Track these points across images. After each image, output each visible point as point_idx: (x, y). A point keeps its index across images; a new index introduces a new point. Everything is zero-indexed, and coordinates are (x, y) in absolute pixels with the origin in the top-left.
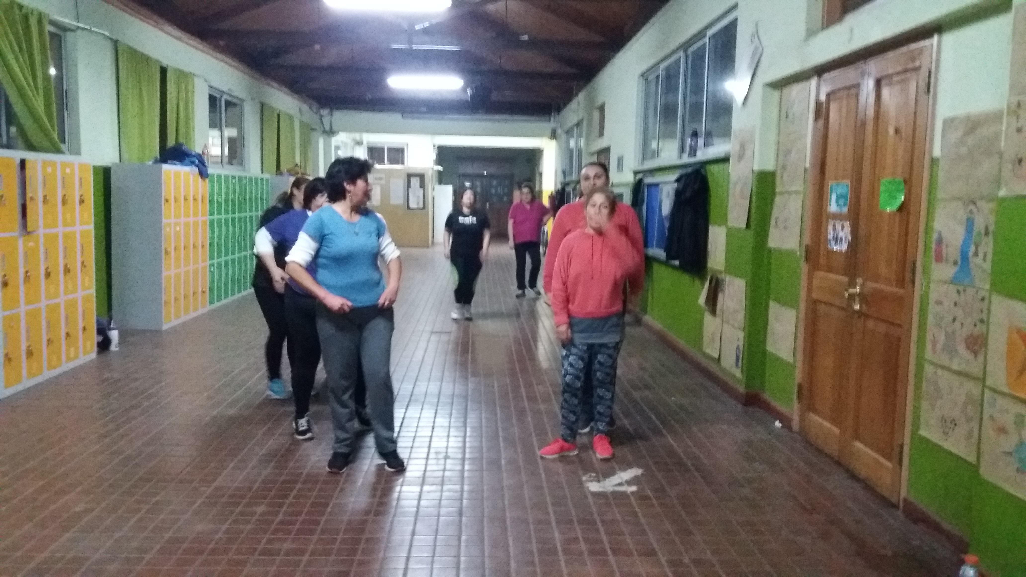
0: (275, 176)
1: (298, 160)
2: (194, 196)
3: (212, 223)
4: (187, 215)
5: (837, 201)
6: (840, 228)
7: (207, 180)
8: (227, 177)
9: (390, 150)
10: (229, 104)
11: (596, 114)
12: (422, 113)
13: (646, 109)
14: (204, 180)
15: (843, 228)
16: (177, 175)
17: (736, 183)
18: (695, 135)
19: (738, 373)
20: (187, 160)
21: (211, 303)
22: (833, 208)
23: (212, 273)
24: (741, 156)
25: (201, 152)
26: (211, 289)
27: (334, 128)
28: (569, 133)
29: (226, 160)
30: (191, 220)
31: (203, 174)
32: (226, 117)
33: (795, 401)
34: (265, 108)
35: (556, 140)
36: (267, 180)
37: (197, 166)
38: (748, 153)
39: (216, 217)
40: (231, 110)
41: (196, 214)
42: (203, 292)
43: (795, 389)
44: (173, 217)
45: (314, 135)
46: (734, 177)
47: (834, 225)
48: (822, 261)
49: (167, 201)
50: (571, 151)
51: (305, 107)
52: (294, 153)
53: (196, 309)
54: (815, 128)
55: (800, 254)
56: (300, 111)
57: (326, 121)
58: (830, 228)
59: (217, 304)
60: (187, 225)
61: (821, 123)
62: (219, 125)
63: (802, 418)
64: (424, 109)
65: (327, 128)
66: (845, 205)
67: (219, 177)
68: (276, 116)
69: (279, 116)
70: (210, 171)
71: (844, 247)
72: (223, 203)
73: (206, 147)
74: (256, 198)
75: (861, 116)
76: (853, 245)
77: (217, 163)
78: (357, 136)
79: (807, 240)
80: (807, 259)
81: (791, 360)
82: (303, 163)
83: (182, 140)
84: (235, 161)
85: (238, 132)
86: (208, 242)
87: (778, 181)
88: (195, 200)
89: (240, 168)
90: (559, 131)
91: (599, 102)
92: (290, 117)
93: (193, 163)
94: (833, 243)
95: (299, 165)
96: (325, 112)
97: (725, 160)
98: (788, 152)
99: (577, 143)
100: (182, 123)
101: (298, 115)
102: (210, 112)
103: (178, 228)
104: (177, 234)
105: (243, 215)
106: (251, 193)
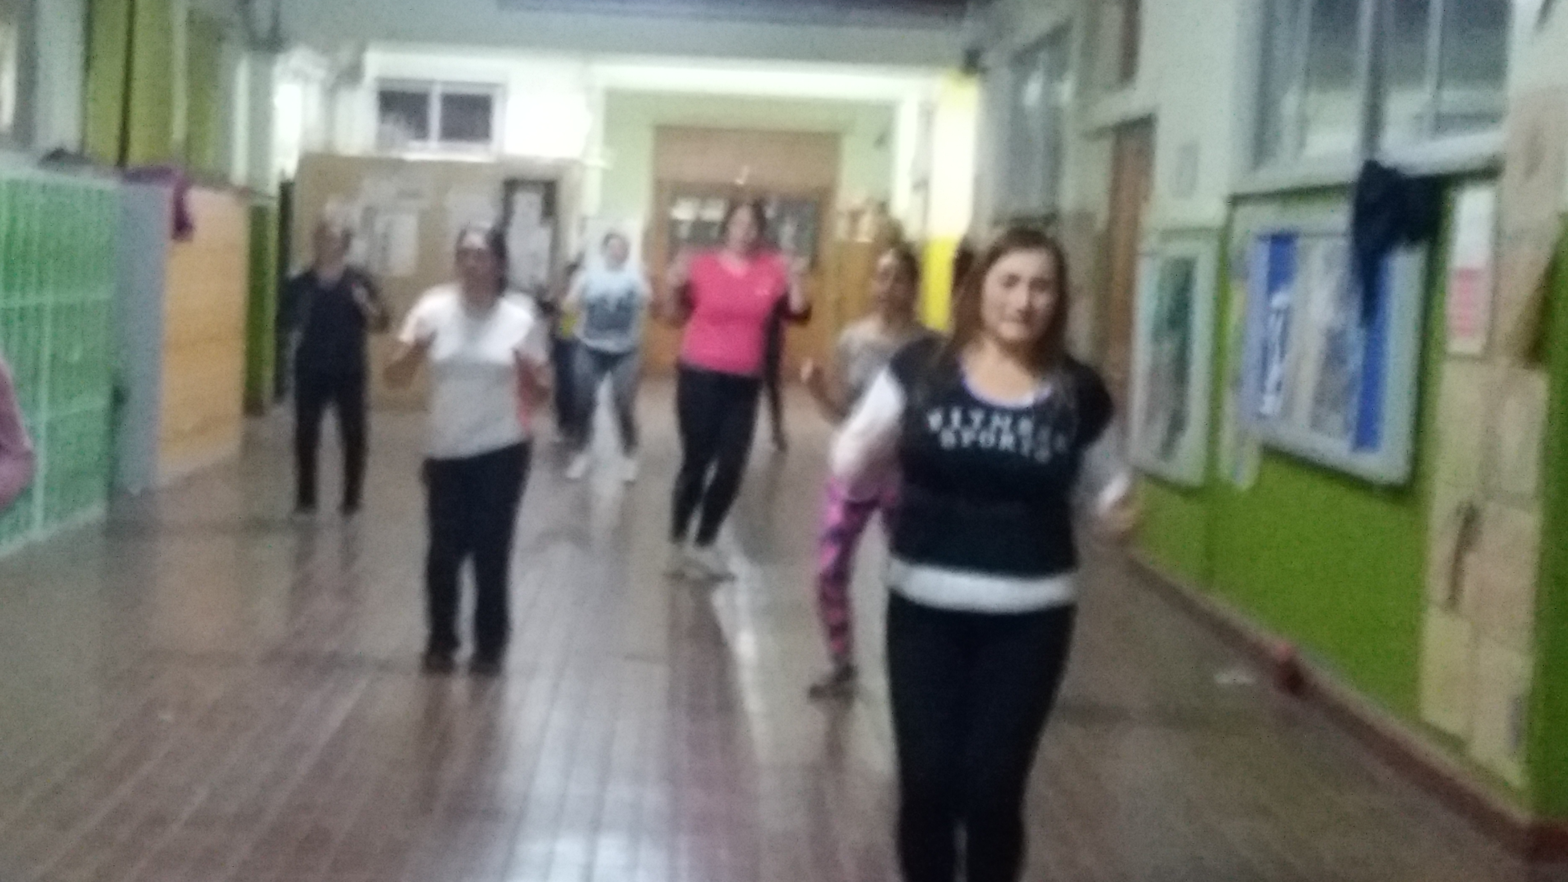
9: (448, 99)
28: (1023, 61)
38: (1549, 159)
65: (263, 29)
99: (1047, 94)
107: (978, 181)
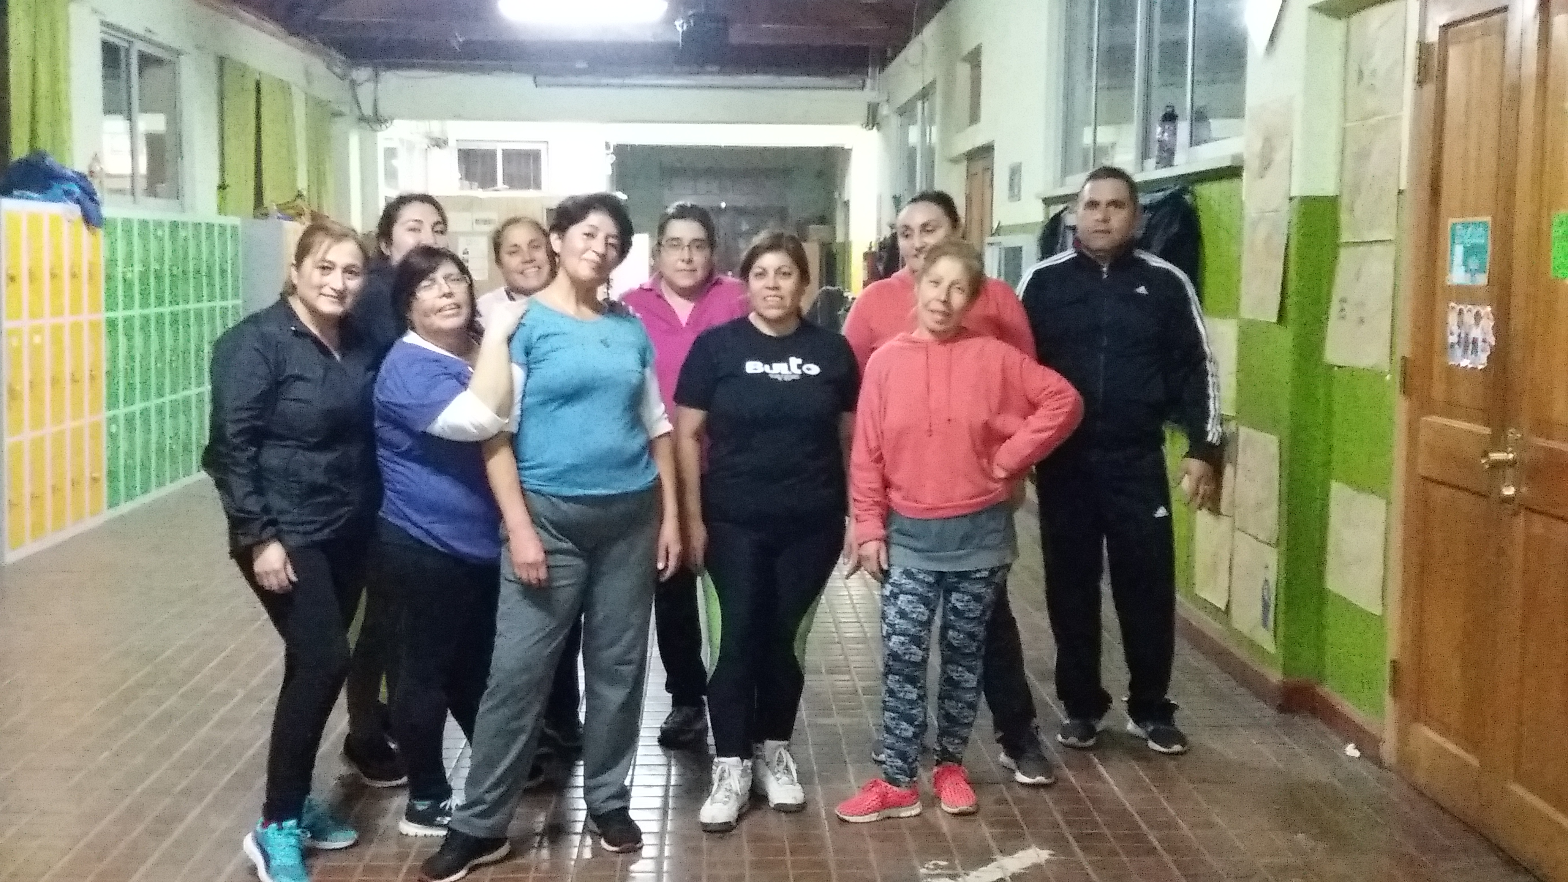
0: (251, 219)
1: (302, 184)
2: (72, 267)
3: (112, 324)
4: (58, 312)
5: (1465, 263)
6: (1473, 321)
7: (101, 232)
8: (144, 223)
9: (508, 155)
10: (146, 60)
11: (964, 70)
12: (579, 73)
13: (1069, 58)
14: (94, 234)
15: (1478, 316)
16: (34, 219)
17: (1255, 224)
18: (1170, 117)
19: (1266, 640)
20: (58, 189)
21: (112, 504)
22: (1457, 276)
23: (113, 437)
24: (1266, 165)
25: (86, 172)
26: (112, 475)
27: (383, 110)
28: (905, 112)
29: (142, 184)
30: (67, 320)
31: (92, 219)
32: (141, 89)
33: (1388, 700)
34: (227, 70)
35: (878, 130)
36: (234, 228)
37: (78, 201)
38: (1279, 157)
39: (120, 314)
40: (152, 72)
41: (76, 309)
42: (95, 480)
43: (1386, 673)
44: (25, 314)
45: (338, 127)
46: (1251, 211)
47: (1460, 312)
48: (1438, 391)
49: (12, 279)
50: (911, 154)
51: (318, 66)
52: (293, 169)
53: (79, 518)
54: (1418, 104)
55: (1393, 378)
56: (308, 74)
57: (365, 93)
58: (1453, 318)
59: (125, 508)
60: (57, 330)
61: (1430, 89)
62: (125, 107)
63: (1403, 735)
64: (581, 65)
65: (368, 111)
66: (1481, 270)
67: (127, 222)
68: (252, 87)
69: (258, 85)
70: (107, 211)
71: (1481, 360)
72: (136, 282)
73: (96, 158)
74: (210, 268)
75: (1511, 75)
76: (1499, 356)
77: (120, 191)
78: (435, 127)
79: (1404, 349)
80: (1406, 389)
81: (1377, 611)
82: (314, 189)
83: (44, 143)
84: (161, 187)
85: (168, 123)
86: (104, 367)
87: (1344, 217)
88: (74, 276)
89: (173, 203)
90: (884, 110)
91: (968, 46)
92: (285, 88)
93: (68, 194)
94: (1459, 351)
95: (305, 193)
96: (362, 74)
97: (1232, 172)
98: (1363, 155)
99: (923, 134)
100: (43, 107)
101: (303, 82)
102: (105, 77)
103: (37, 339)
104: (36, 351)
105: (181, 307)
106: (198, 258)
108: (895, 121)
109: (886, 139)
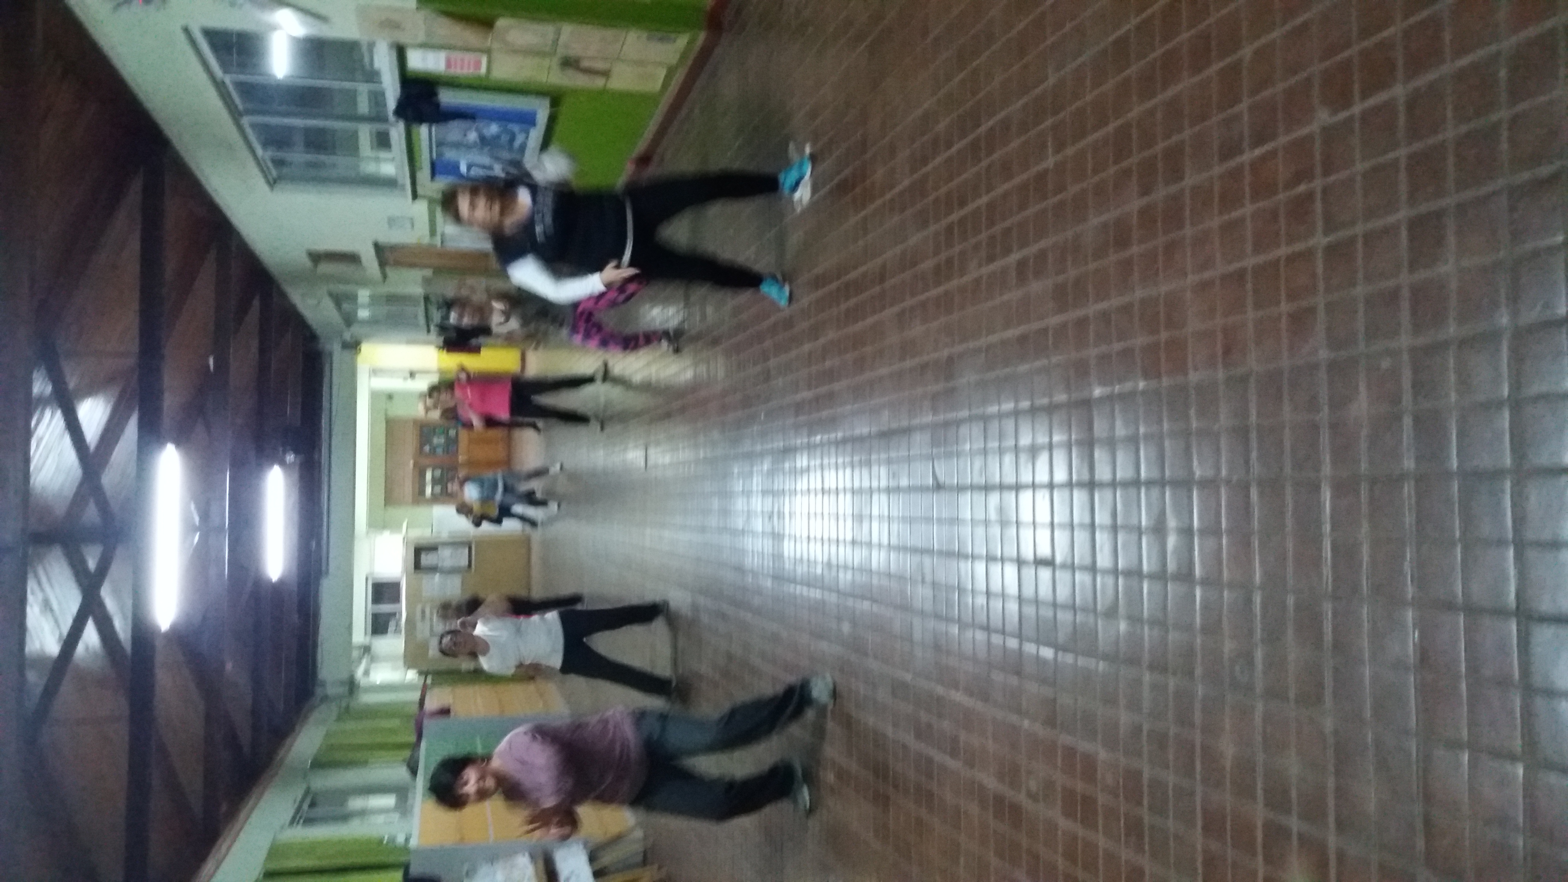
9: (376, 601)
10: (313, 805)
11: (325, 268)
12: (319, 545)
24: (397, 26)
27: (346, 680)
28: (349, 319)
34: (320, 763)
35: (360, 343)
50: (377, 316)
52: (387, 728)
57: (331, 690)
64: (315, 542)
65: (345, 689)
68: (330, 749)
69: (329, 746)
78: (357, 651)
90: (347, 336)
91: (308, 263)
96: (320, 692)
97: (399, 50)
99: (365, 305)
101: (326, 724)
107: (410, 342)
108: (356, 329)
109: (368, 337)
